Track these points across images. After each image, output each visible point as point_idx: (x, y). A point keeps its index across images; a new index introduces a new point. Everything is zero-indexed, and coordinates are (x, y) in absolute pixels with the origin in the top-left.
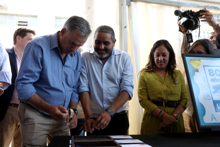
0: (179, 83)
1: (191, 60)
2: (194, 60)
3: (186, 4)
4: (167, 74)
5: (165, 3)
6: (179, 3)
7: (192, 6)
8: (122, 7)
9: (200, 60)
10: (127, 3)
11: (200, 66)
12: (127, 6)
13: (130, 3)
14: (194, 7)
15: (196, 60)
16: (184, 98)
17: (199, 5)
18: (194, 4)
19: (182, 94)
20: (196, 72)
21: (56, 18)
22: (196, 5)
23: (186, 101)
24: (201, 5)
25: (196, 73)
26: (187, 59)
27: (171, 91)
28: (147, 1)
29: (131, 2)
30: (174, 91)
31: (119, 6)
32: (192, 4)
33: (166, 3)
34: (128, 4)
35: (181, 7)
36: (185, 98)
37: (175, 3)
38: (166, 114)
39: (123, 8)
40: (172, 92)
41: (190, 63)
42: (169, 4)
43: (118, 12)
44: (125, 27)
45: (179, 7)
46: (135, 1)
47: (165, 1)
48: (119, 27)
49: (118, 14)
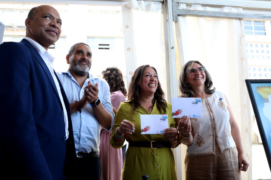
1: (258, 87)
2: (262, 87)
3: (247, 16)
6: (238, 15)
7: (255, 18)
8: (167, 23)
9: (270, 87)
10: (174, 19)
11: (270, 94)
12: (174, 22)
13: (177, 19)
14: (258, 18)
15: (265, 87)
17: (265, 16)
18: (257, 15)
20: (266, 102)
21: (88, 38)
22: (261, 15)
24: (267, 16)
26: (253, 86)
28: (198, 15)
29: (178, 17)
32: (256, 15)
33: (223, 16)
34: (175, 20)
35: (242, 19)
39: (169, 25)
41: (258, 91)
42: (226, 16)
44: (172, 48)
45: (240, 19)
46: (184, 15)
47: (221, 13)
48: (164, 48)
49: (163, 33)
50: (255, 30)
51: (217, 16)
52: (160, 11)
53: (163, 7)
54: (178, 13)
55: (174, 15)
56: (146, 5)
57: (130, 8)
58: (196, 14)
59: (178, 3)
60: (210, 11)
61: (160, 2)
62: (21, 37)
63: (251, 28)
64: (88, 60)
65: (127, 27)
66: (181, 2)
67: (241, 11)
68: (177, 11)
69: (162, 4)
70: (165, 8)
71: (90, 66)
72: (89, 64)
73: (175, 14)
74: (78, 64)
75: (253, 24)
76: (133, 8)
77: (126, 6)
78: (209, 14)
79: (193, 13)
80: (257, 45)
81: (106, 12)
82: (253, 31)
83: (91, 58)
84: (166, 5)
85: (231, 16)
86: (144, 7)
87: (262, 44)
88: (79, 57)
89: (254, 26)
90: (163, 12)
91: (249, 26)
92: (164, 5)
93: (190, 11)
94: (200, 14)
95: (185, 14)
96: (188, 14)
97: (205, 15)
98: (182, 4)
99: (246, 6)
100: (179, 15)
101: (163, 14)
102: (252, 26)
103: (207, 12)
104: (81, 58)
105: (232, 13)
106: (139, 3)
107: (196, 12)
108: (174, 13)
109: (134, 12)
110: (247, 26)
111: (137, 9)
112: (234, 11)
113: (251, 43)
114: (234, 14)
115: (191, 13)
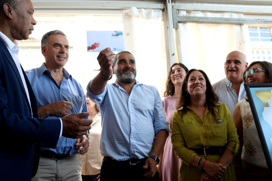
0: (223, 122)
1: (257, 92)
2: (261, 91)
3: (248, 21)
4: (207, 111)
5: (221, 21)
6: (239, 20)
7: (256, 22)
8: (167, 30)
9: (269, 91)
10: (174, 25)
11: (270, 98)
12: (174, 30)
13: (177, 25)
14: (260, 23)
15: (264, 91)
16: (231, 140)
17: (267, 20)
18: (259, 19)
19: (229, 135)
20: (266, 106)
22: (262, 20)
23: (234, 143)
24: (269, 20)
25: (265, 108)
26: (252, 90)
27: (213, 133)
28: (198, 21)
29: (179, 24)
30: (216, 132)
31: (165, 30)
32: (257, 20)
33: (223, 22)
34: (175, 27)
35: (243, 25)
36: (233, 141)
37: (234, 20)
38: (208, 162)
39: (170, 32)
40: (214, 135)
41: (257, 95)
42: (227, 22)
43: (164, 37)
44: (173, 55)
45: (241, 24)
46: (184, 22)
47: (221, 19)
48: (165, 54)
49: (164, 40)
50: (261, 36)
51: (217, 22)
52: (160, 19)
53: (163, 14)
54: (178, 20)
55: (174, 22)
56: (147, 13)
57: (130, 16)
58: (197, 21)
59: (178, 10)
60: (210, 17)
61: (161, 9)
62: (30, 48)
63: (257, 35)
64: (132, 67)
65: (128, 34)
66: (181, 9)
67: (242, 16)
68: (177, 18)
69: (162, 12)
70: (165, 15)
71: (135, 73)
72: (134, 71)
73: (176, 21)
74: (123, 73)
75: (259, 31)
76: (133, 15)
77: (126, 14)
78: (210, 20)
79: (193, 20)
80: (263, 52)
81: (112, 22)
82: (260, 37)
83: (135, 64)
84: (167, 13)
85: (232, 22)
86: (144, 15)
87: (269, 50)
88: (123, 66)
89: (260, 33)
90: (163, 20)
91: (255, 33)
92: (164, 13)
93: (191, 18)
94: (201, 20)
95: (185, 20)
96: (188, 20)
97: (206, 21)
98: (182, 11)
99: (247, 12)
100: (179, 22)
101: (163, 21)
102: (258, 33)
103: (207, 18)
104: (125, 67)
105: (232, 19)
106: (140, 11)
107: (196, 19)
108: (174, 20)
109: (134, 19)
110: (253, 33)
111: (138, 17)
112: (235, 16)
113: (258, 50)
114: (235, 20)
115: (192, 20)
